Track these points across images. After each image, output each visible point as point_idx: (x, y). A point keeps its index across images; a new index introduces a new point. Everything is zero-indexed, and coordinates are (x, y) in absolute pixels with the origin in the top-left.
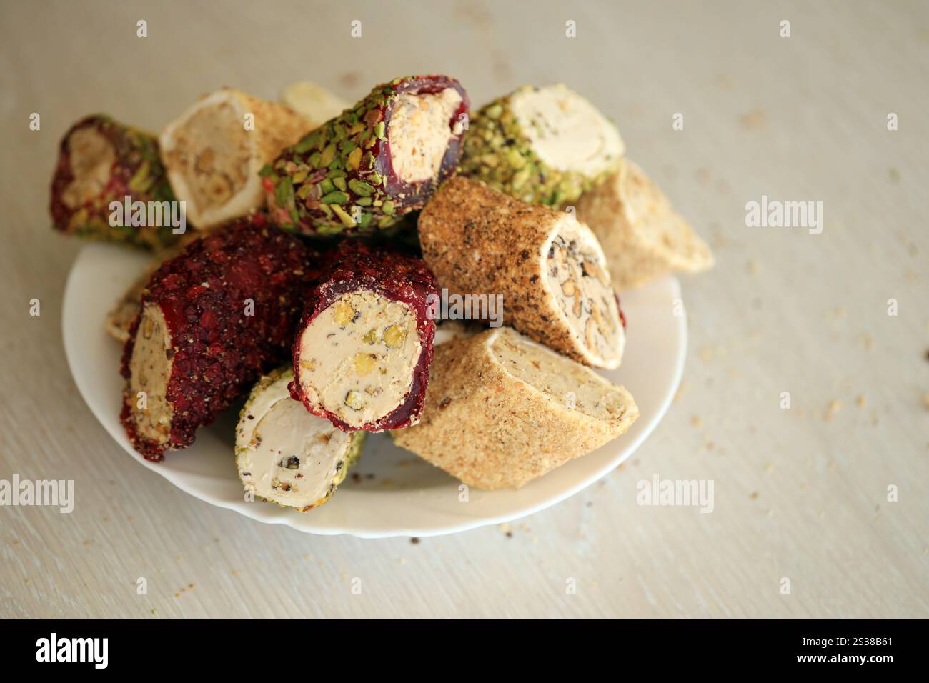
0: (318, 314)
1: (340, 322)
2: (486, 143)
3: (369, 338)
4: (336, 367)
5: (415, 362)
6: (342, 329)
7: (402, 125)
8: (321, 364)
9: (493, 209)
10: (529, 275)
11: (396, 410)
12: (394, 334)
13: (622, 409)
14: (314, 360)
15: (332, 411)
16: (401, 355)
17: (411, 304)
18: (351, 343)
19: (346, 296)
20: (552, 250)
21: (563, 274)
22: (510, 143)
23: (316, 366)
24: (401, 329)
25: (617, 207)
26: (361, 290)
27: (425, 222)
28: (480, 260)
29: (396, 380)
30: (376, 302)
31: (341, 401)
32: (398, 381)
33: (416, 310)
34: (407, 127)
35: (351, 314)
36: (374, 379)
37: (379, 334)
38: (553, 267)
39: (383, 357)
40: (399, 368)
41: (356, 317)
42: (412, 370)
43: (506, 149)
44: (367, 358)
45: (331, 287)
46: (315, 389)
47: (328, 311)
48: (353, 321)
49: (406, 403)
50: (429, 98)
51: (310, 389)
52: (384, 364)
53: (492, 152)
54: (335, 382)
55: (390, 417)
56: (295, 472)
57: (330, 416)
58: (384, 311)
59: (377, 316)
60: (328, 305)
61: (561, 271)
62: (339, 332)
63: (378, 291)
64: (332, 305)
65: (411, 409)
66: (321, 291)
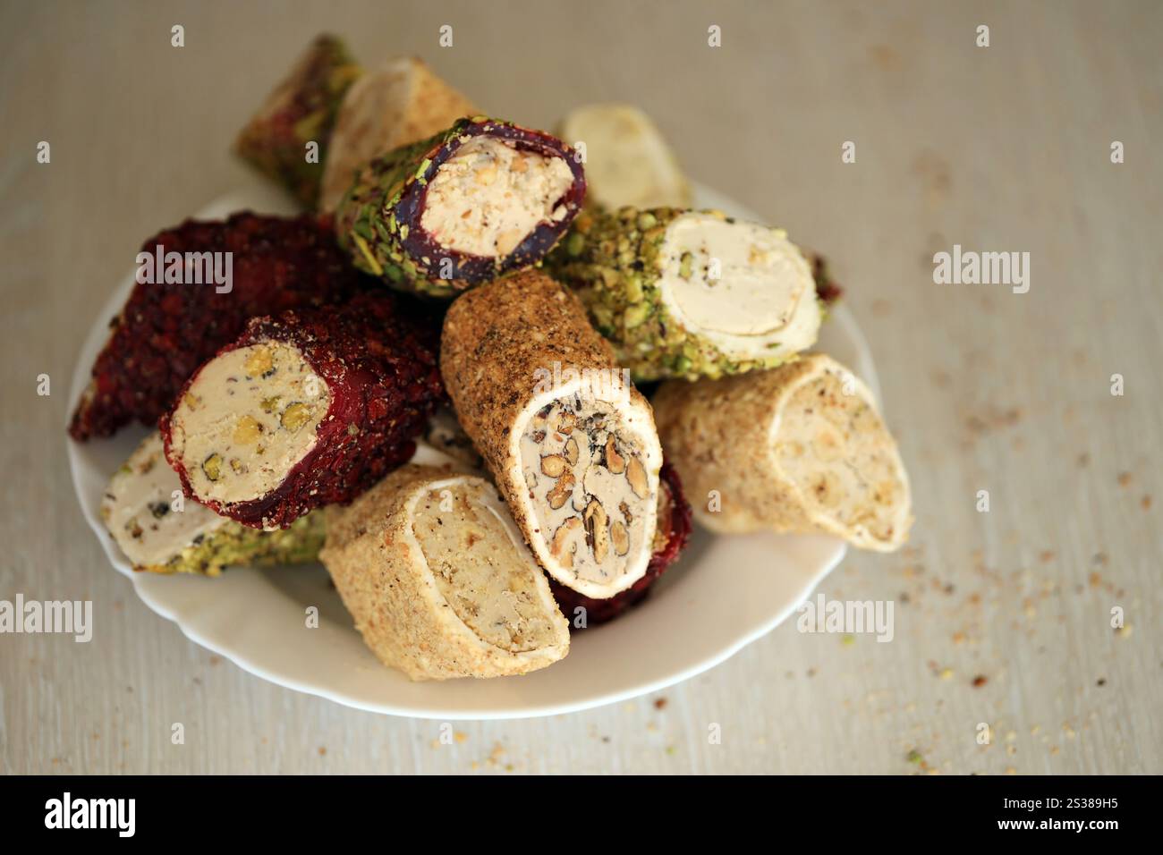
0: (234, 349)
1: (250, 370)
2: (617, 254)
3: (268, 405)
4: (218, 419)
5: (299, 458)
6: (248, 379)
7: (461, 175)
8: (204, 407)
9: (529, 327)
10: (505, 425)
11: (250, 502)
12: (297, 413)
14: (199, 399)
15: (186, 467)
16: (289, 442)
17: (332, 388)
18: (247, 402)
19: (272, 343)
20: (549, 408)
21: (552, 445)
22: (638, 266)
23: (198, 406)
24: (305, 412)
26: (289, 343)
29: (269, 467)
30: (299, 368)
31: (200, 459)
32: (271, 470)
33: (333, 399)
34: (468, 180)
35: (266, 367)
36: (246, 454)
37: (281, 405)
38: (539, 429)
39: (270, 434)
40: (279, 455)
41: (269, 374)
42: (291, 466)
43: (631, 272)
44: (252, 427)
45: (263, 325)
46: (184, 433)
47: (246, 350)
48: (264, 376)
49: (265, 500)
50: (533, 161)
51: (178, 430)
52: (267, 442)
54: (205, 436)
55: (241, 506)
56: (153, 521)
57: (181, 470)
58: (301, 382)
59: (292, 383)
60: (250, 344)
61: (550, 439)
62: (242, 381)
63: (306, 354)
64: (253, 347)
65: (266, 510)
66: (251, 324)
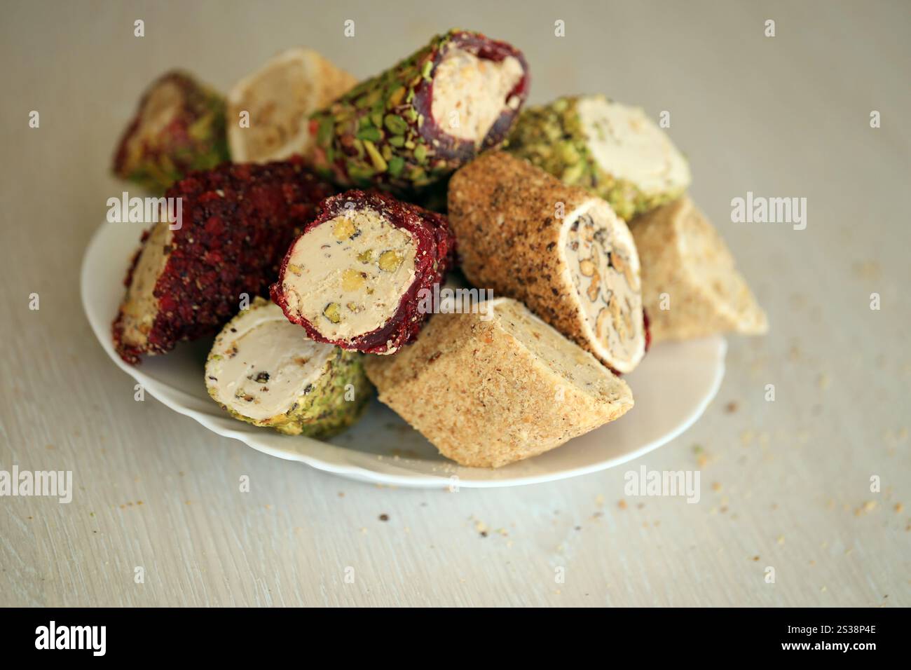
0: (318, 224)
1: (338, 236)
2: (543, 135)
3: (364, 257)
4: (324, 277)
5: (405, 290)
6: (339, 243)
7: (452, 74)
8: (308, 271)
9: (528, 178)
10: (547, 242)
11: (374, 331)
12: (390, 258)
13: (616, 396)
14: (302, 267)
15: (308, 318)
16: (392, 280)
17: (414, 234)
18: (344, 258)
19: (350, 213)
20: (577, 223)
21: (584, 252)
22: (567, 137)
23: (303, 272)
24: (398, 255)
25: (669, 236)
26: (367, 209)
27: (457, 181)
28: (503, 224)
29: (381, 302)
30: (380, 225)
31: (320, 309)
32: (383, 305)
33: (418, 241)
34: (457, 77)
35: (352, 230)
36: (360, 296)
37: (375, 255)
38: (574, 240)
39: (374, 278)
40: (387, 291)
41: (356, 235)
42: (400, 297)
43: (562, 143)
44: (357, 276)
45: (338, 201)
46: (297, 295)
47: (329, 223)
48: (352, 238)
49: (385, 327)
51: (291, 293)
52: (373, 285)
53: (548, 143)
54: (318, 292)
55: (366, 337)
56: (262, 385)
57: (305, 323)
58: (385, 235)
59: (378, 238)
60: (331, 218)
61: (582, 246)
62: (334, 245)
63: (384, 214)
64: (334, 219)
65: (389, 334)
66: (327, 203)
